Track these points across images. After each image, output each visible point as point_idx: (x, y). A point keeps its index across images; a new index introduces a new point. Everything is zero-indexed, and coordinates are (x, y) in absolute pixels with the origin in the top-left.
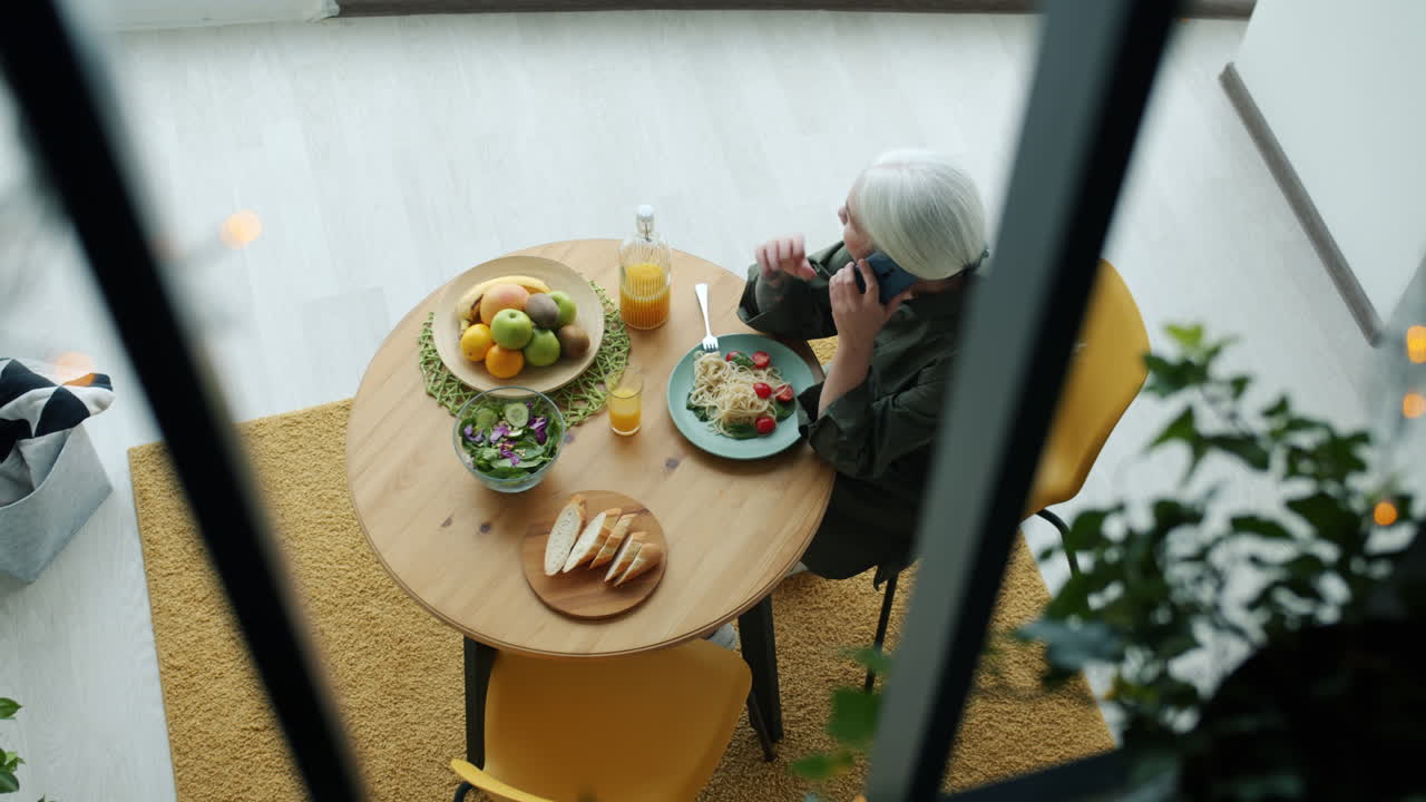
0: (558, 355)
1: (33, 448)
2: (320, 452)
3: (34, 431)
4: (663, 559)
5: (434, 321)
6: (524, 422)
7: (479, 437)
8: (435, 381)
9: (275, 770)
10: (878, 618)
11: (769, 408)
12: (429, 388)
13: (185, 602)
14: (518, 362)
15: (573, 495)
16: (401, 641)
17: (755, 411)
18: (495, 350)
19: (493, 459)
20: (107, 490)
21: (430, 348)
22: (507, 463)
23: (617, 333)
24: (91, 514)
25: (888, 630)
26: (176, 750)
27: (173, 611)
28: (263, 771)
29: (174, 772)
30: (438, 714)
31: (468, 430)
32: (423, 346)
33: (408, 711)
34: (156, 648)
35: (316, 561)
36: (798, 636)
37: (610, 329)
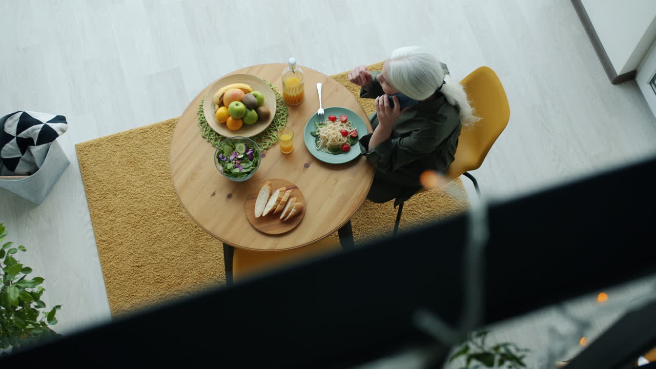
0: (257, 119)
1: (36, 150)
2: (157, 144)
3: (35, 143)
4: (304, 209)
5: (204, 104)
6: (244, 151)
7: (225, 158)
8: (206, 131)
9: (147, 283)
10: (397, 213)
11: (347, 141)
12: (203, 135)
13: (105, 212)
14: (240, 124)
15: (265, 181)
16: (196, 227)
17: (341, 143)
18: (230, 119)
19: (231, 168)
20: (68, 164)
21: (203, 116)
22: (237, 170)
23: (282, 107)
24: (61, 174)
25: (401, 217)
26: (105, 276)
27: (100, 216)
28: (142, 284)
29: (106, 286)
30: (213, 258)
31: (221, 156)
32: (199, 115)
33: (200, 257)
34: (94, 232)
35: (158, 193)
36: (363, 221)
37: (279, 106)
